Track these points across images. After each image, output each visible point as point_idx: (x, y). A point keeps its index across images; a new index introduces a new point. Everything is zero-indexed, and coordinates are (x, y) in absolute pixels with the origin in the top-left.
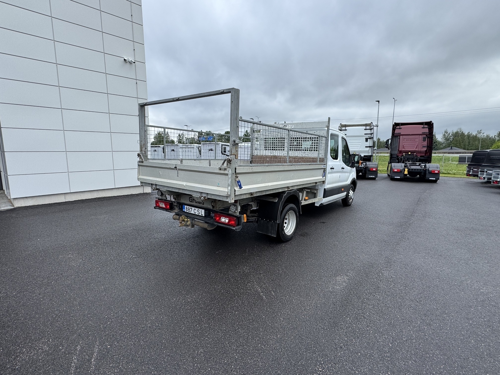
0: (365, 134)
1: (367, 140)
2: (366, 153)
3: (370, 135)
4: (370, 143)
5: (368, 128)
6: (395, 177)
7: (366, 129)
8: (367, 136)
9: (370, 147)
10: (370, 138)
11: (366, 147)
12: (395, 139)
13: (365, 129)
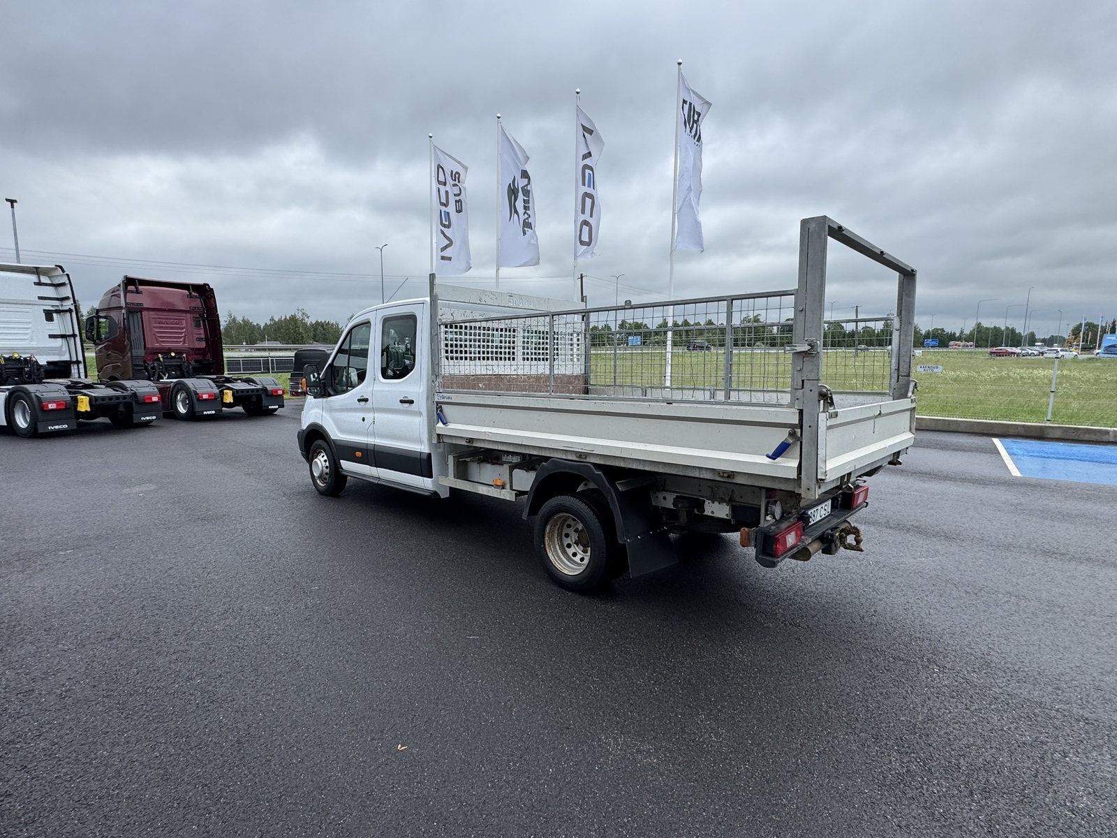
0: (40, 298)
1: (49, 316)
2: (54, 354)
3: (57, 303)
4: (61, 325)
5: (44, 279)
6: (205, 413)
7: (39, 284)
8: (49, 305)
9: (63, 336)
10: (58, 312)
11: (51, 336)
12: (135, 318)
13: (35, 284)
